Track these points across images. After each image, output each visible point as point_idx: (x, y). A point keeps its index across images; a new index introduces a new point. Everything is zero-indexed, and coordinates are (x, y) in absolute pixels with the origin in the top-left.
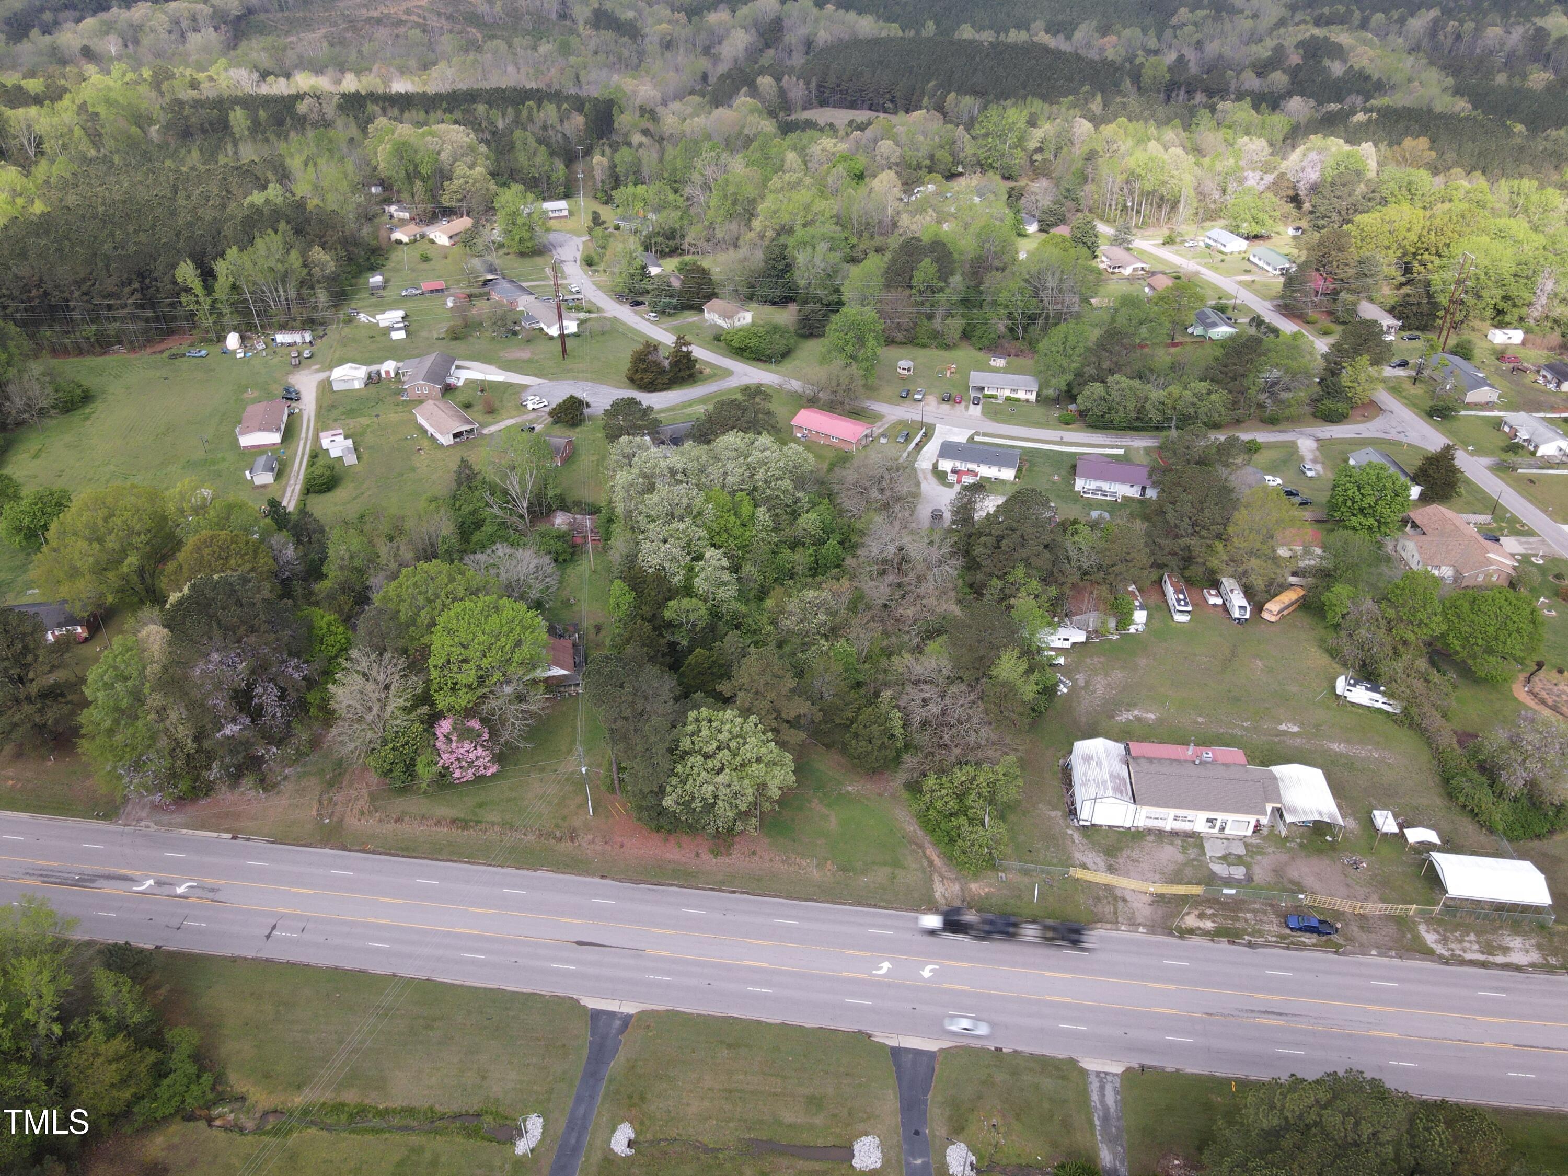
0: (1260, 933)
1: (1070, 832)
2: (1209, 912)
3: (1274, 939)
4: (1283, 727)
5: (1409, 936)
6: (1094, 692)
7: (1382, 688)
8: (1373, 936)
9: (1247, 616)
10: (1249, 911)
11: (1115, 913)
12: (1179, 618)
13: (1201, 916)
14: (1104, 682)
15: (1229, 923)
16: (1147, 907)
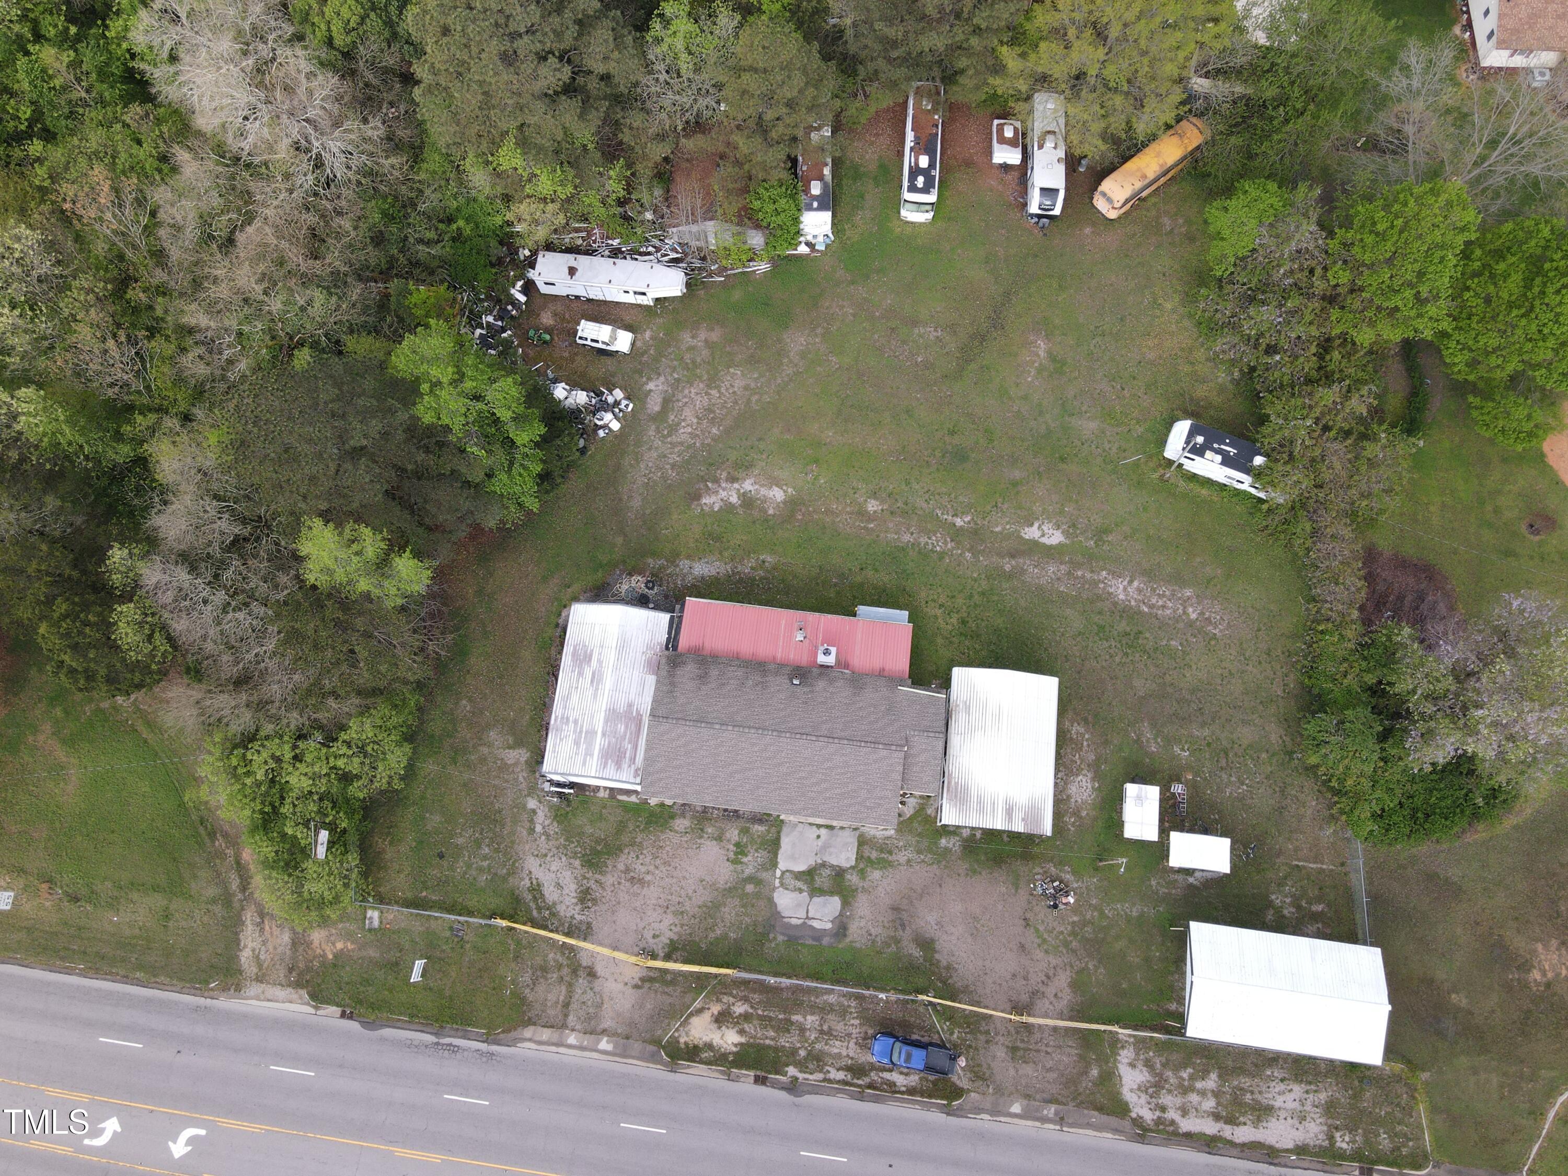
0: (817, 1060)
1: (532, 804)
2: (740, 1009)
3: (841, 1075)
4: (1032, 533)
5: (1095, 1072)
6: (673, 429)
7: (1259, 460)
8: (1028, 1069)
9: (1057, 211)
10: (814, 1009)
11: (566, 1005)
12: (910, 215)
13: (722, 1019)
14: (701, 402)
15: (768, 1037)
16: (629, 991)
